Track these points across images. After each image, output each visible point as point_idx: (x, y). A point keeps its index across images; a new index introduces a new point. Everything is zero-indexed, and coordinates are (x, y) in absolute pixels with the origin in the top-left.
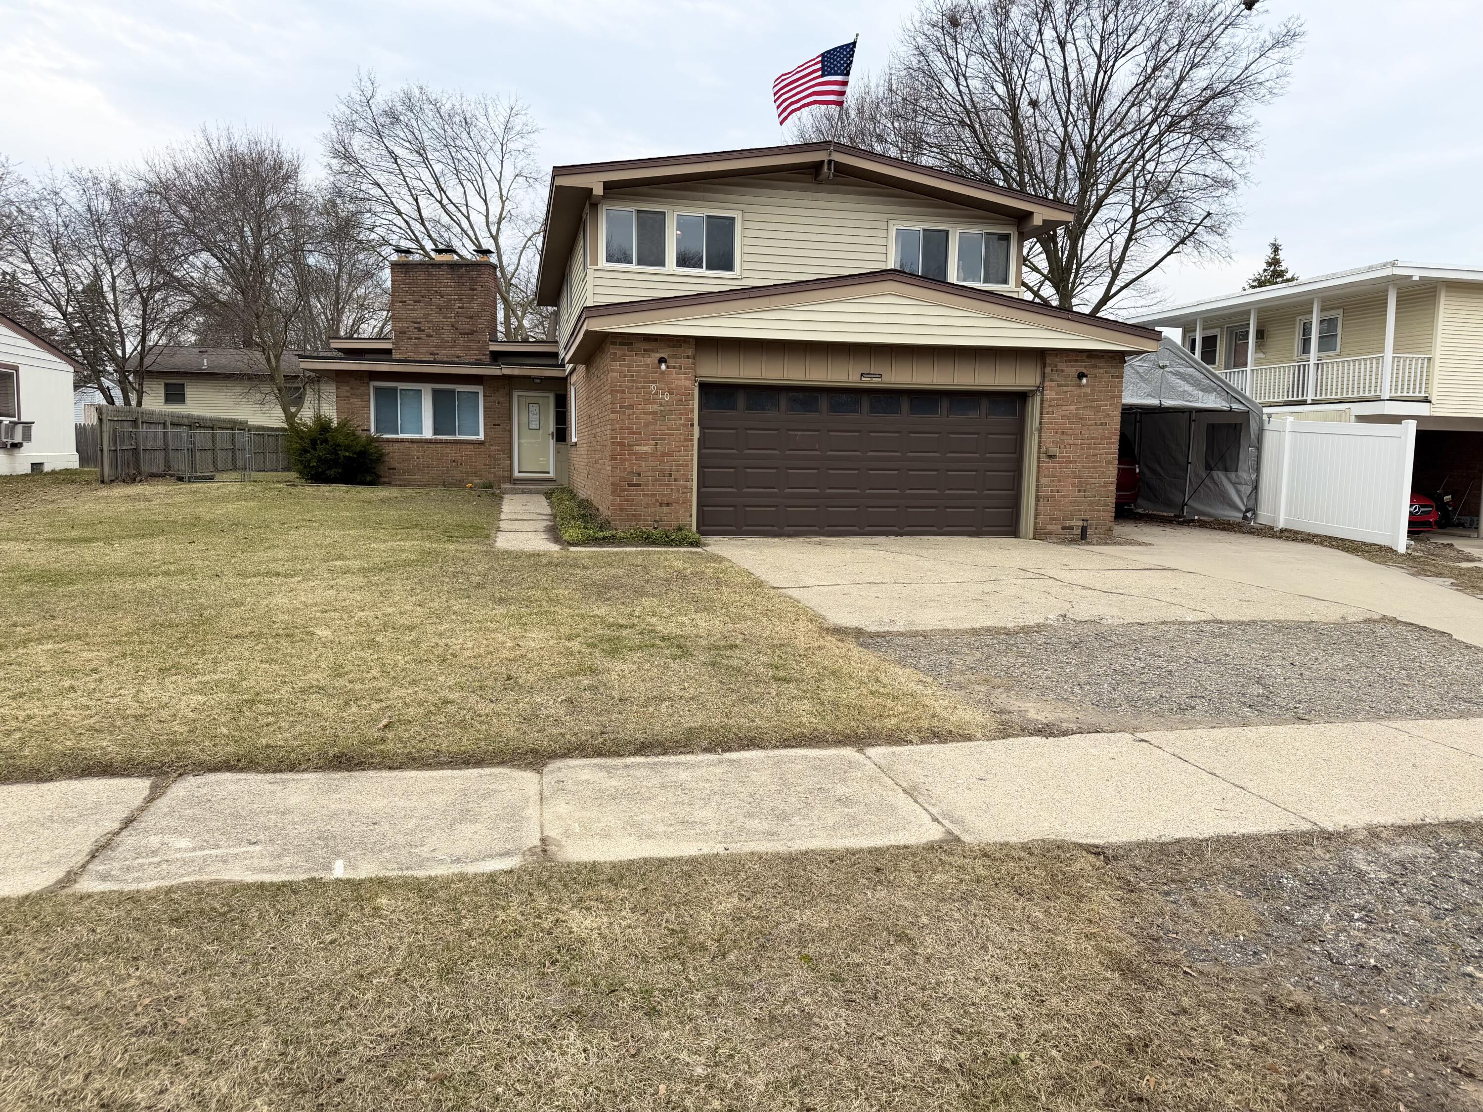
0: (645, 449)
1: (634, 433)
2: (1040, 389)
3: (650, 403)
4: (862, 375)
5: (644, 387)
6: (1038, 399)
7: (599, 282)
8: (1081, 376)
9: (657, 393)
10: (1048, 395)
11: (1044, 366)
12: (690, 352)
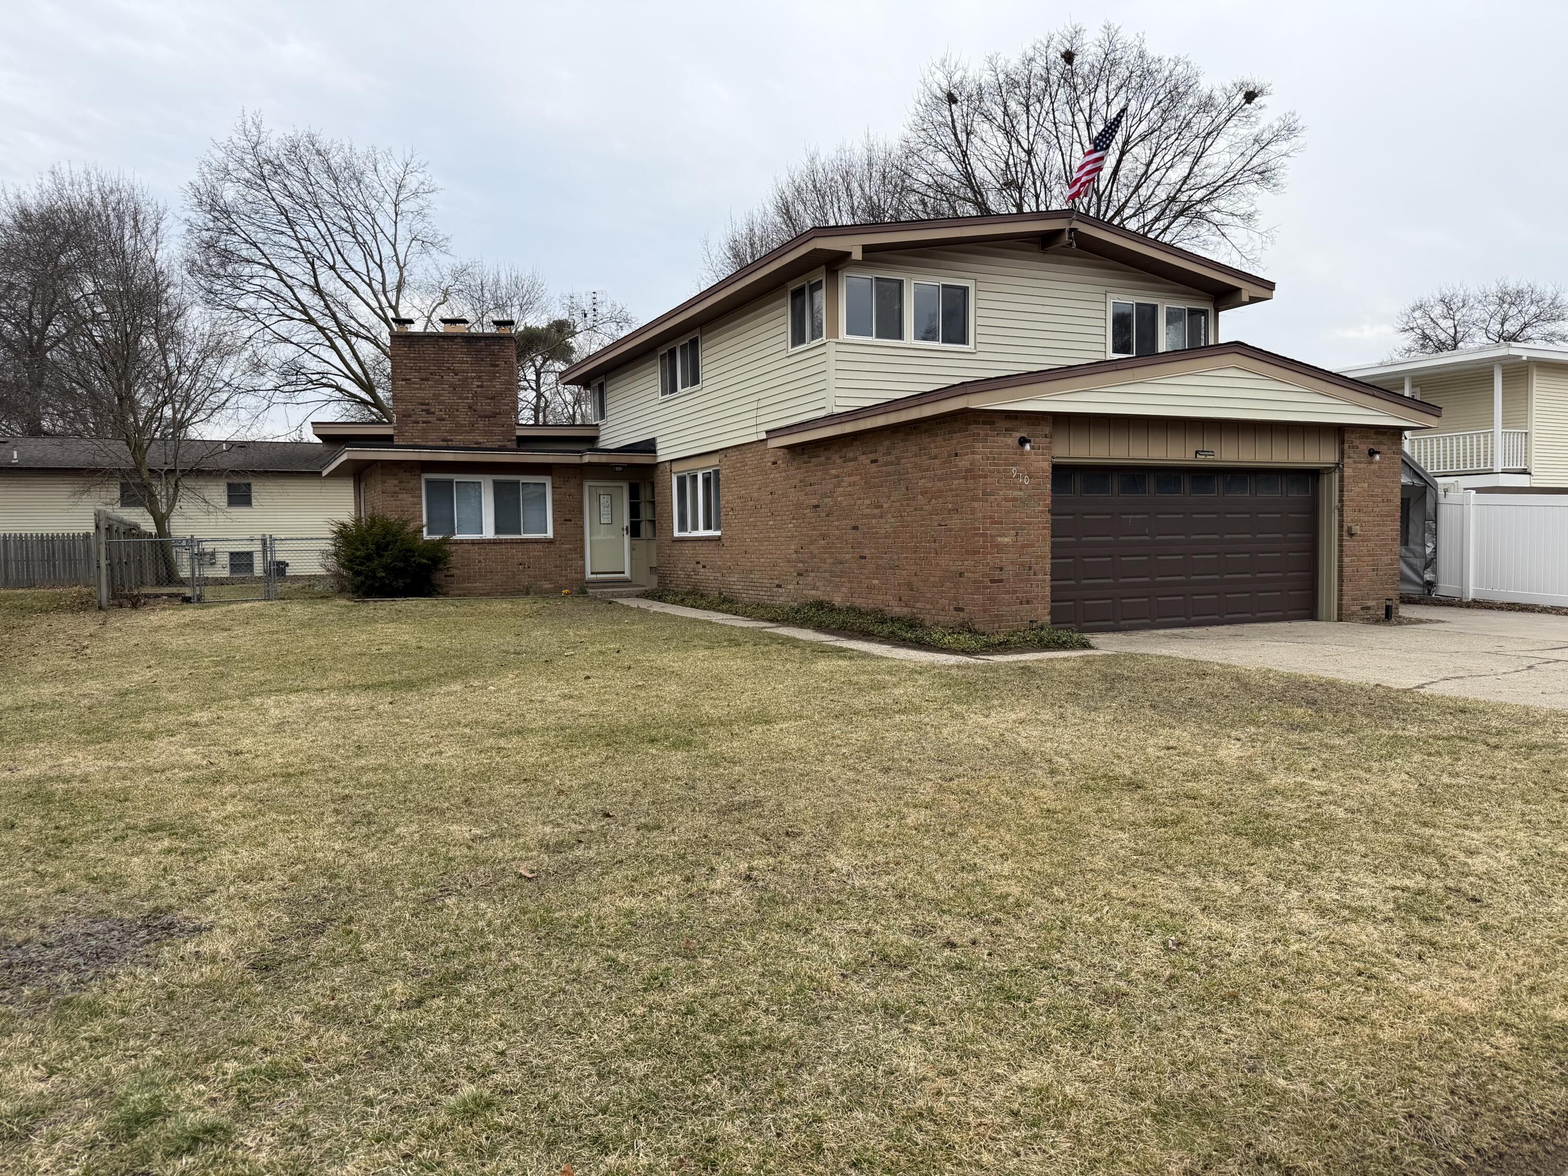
0: (1006, 540)
1: (995, 523)
2: (1339, 466)
3: (1011, 488)
4: (1197, 452)
5: (1005, 470)
6: (1336, 477)
7: (841, 356)
8: (1372, 453)
9: (1018, 476)
10: (1348, 472)
11: (1342, 442)
12: (1047, 430)
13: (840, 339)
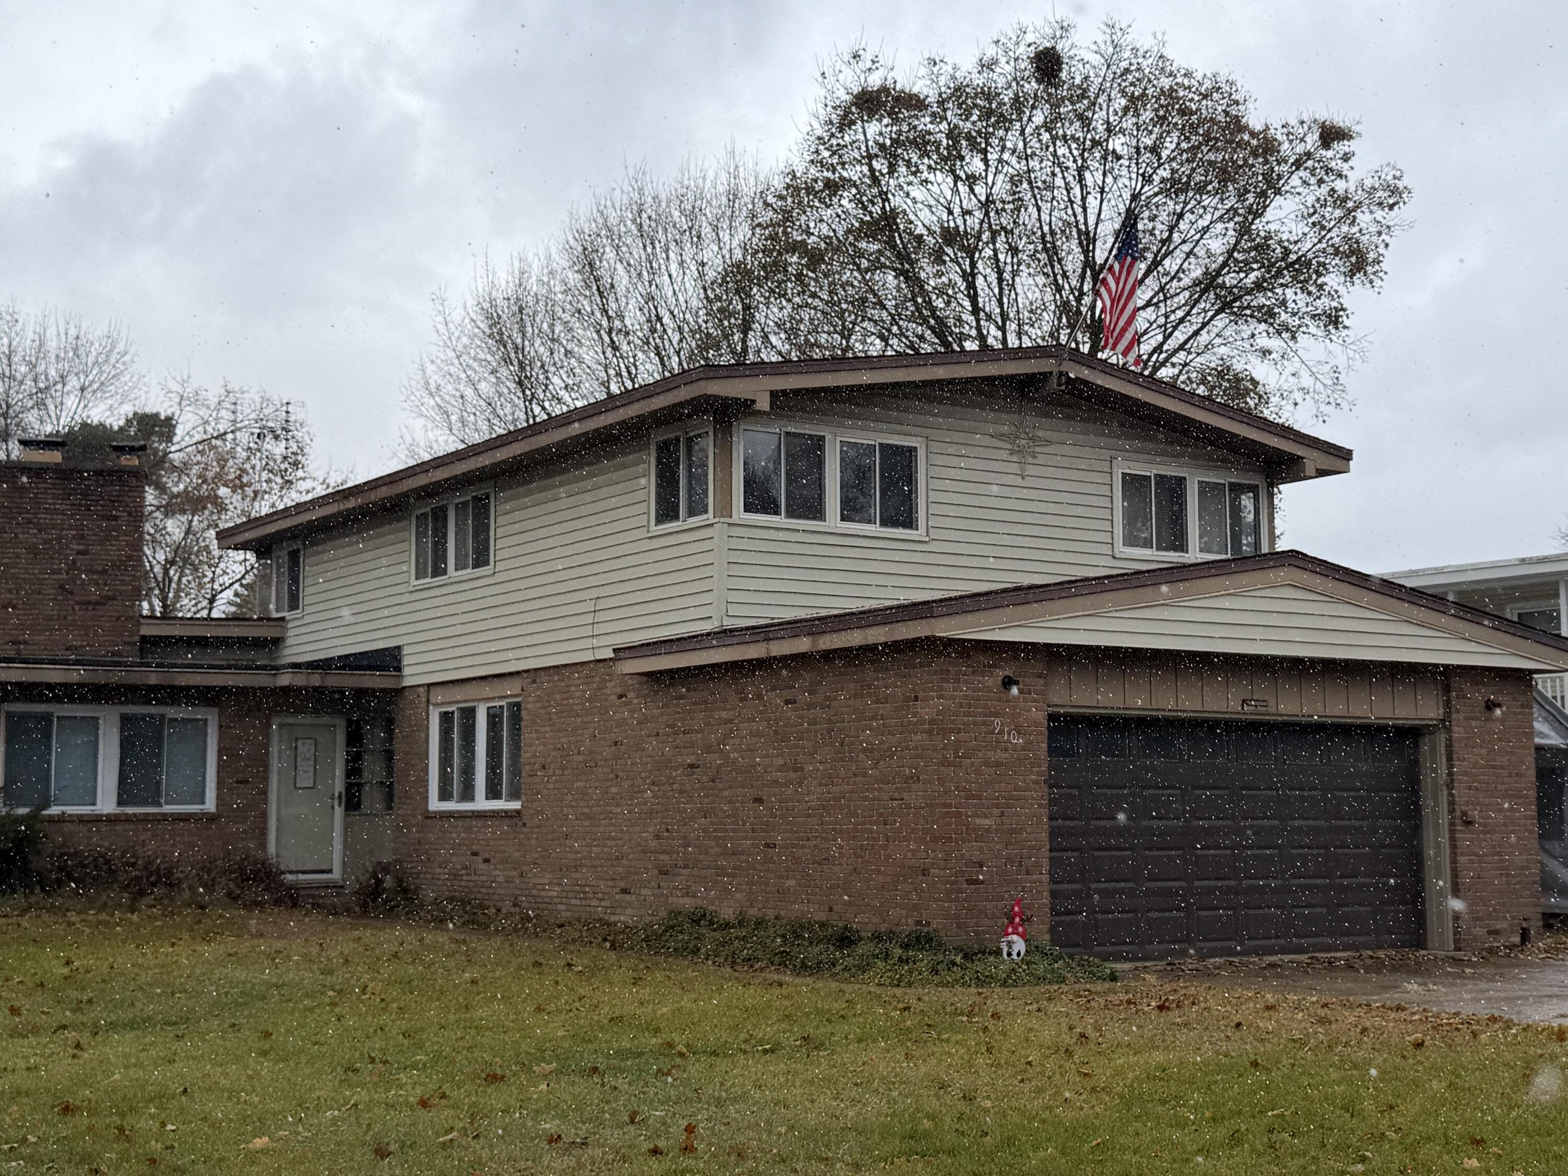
0: (988, 822)
1: (973, 797)
2: (1445, 723)
3: (994, 749)
4: (1244, 701)
5: (984, 723)
6: (1442, 738)
7: (736, 544)
8: (1490, 706)
9: (1001, 732)
10: (1458, 732)
11: (1447, 689)
12: (1040, 668)
13: (735, 519)
